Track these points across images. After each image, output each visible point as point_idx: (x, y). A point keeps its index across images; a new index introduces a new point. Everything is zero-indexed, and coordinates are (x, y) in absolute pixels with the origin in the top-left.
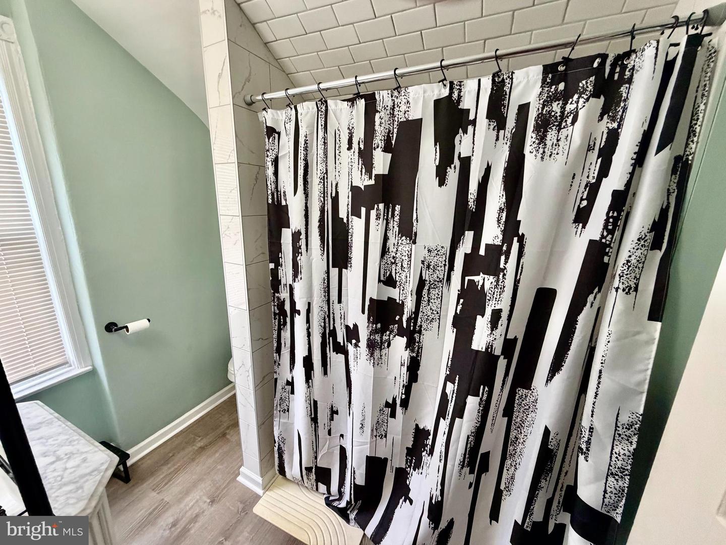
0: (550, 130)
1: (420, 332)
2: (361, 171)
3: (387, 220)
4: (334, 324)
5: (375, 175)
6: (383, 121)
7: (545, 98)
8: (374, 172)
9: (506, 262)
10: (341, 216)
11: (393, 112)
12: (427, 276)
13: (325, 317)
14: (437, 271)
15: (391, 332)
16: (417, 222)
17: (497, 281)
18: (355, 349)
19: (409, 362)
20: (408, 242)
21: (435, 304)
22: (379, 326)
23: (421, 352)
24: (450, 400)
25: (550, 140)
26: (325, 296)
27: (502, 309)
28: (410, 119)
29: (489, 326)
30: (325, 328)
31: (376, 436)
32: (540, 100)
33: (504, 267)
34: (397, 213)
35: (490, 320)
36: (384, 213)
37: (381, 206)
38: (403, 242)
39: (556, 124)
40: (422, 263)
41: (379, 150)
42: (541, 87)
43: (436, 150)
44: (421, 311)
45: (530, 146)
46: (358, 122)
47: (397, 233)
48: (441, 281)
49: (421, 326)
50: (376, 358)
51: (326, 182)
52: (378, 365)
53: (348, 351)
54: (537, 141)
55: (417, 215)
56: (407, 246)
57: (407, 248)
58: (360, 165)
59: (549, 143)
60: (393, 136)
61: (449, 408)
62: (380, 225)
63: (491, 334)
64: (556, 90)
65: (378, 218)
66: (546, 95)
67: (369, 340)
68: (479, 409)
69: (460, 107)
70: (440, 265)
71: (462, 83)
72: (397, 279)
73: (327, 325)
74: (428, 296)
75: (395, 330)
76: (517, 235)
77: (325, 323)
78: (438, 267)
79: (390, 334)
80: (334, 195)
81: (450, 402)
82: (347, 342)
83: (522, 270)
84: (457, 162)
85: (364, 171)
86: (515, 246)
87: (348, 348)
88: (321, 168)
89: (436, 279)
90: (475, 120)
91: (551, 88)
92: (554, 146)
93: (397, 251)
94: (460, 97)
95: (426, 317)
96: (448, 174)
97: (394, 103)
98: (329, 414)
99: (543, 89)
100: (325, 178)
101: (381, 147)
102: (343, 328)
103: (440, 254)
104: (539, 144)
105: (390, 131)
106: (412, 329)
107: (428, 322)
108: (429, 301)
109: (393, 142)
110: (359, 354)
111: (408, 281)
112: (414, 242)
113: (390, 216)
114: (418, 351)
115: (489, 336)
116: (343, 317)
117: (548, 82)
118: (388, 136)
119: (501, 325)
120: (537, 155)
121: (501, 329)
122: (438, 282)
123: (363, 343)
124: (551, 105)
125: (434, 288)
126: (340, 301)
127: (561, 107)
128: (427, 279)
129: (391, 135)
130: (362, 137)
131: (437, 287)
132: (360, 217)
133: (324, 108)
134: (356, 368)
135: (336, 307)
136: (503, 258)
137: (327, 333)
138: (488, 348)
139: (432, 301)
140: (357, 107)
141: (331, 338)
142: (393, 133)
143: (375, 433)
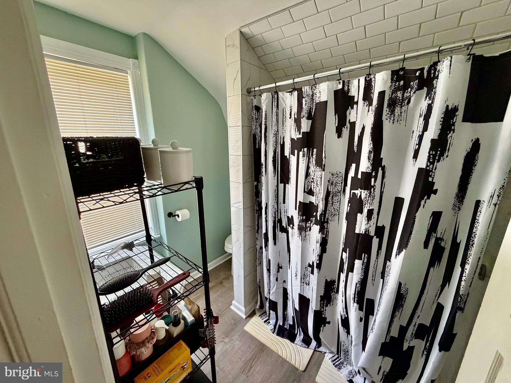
0: (397, 107)
1: (327, 222)
2: (295, 130)
3: (309, 157)
4: (280, 215)
5: (302, 132)
6: (307, 102)
7: (393, 89)
8: (302, 131)
9: (375, 182)
10: (285, 155)
11: (313, 98)
12: (331, 189)
13: (275, 211)
14: (337, 186)
15: (311, 222)
16: (325, 158)
17: (370, 193)
18: (292, 230)
19: (321, 241)
20: (320, 170)
21: (336, 206)
22: (304, 217)
23: (328, 234)
24: (345, 262)
25: (397, 112)
26: (275, 200)
27: (373, 209)
28: (321, 101)
29: (366, 219)
30: (275, 217)
31: (303, 283)
32: (390, 90)
33: (374, 184)
34: (315, 153)
35: (366, 215)
36: (307, 153)
37: (306, 149)
38: (317, 170)
39: (400, 103)
40: (328, 182)
41: (305, 118)
42: (391, 82)
43: (336, 118)
44: (328, 210)
45: (386, 115)
46: (294, 103)
47: (314, 165)
48: (340, 192)
49: (328, 219)
50: (303, 236)
51: (277, 136)
52: (304, 240)
53: (288, 231)
54: (390, 113)
55: (325, 155)
56: (320, 172)
57: (320, 174)
58: (295, 127)
59: (396, 114)
60: (312, 111)
61: (344, 267)
62: (305, 160)
63: (368, 223)
64: (399, 85)
65: (304, 156)
66: (394, 87)
67: (299, 225)
68: (362, 268)
69: (349, 95)
70: (339, 182)
71: (350, 82)
72: (314, 191)
73: (277, 216)
74: (332, 201)
75: (314, 221)
76: (381, 166)
77: (275, 215)
78: (338, 184)
79: (311, 223)
80: (282, 143)
81: (345, 263)
82: (288, 226)
83: (384, 186)
84: (348, 125)
85: (296, 130)
86: (380, 172)
87: (289, 230)
88: (274, 128)
89: (337, 191)
90: (358, 101)
91: (396, 84)
92: (399, 116)
93: (314, 175)
94: (349, 89)
95: (331, 213)
96: (343, 131)
97: (313, 93)
98: (277, 268)
99: (392, 84)
100: (277, 134)
101: (306, 117)
102: (286, 218)
103: (339, 176)
104: (391, 115)
105: (311, 108)
106: (323, 221)
107: (332, 216)
108: (332, 204)
109: (313, 114)
110: (294, 232)
111: (320, 193)
112: (324, 170)
113: (310, 155)
114: (326, 234)
115: (366, 225)
116: (286, 212)
117: (395, 80)
118: (310, 111)
119: (374, 218)
120: (390, 121)
121: (374, 220)
122: (338, 192)
123: (296, 227)
124: (397, 93)
125: (335, 196)
126: (284, 202)
127: (402, 94)
128: (331, 190)
129: (311, 110)
130: (296, 111)
131: (337, 196)
132: (294, 155)
133: (276, 96)
134: (292, 241)
135: (282, 206)
136: (373, 180)
137: (276, 221)
138: (366, 231)
139: (334, 203)
140: (294, 96)
141: (279, 224)
142: (313, 109)
143: (303, 281)
